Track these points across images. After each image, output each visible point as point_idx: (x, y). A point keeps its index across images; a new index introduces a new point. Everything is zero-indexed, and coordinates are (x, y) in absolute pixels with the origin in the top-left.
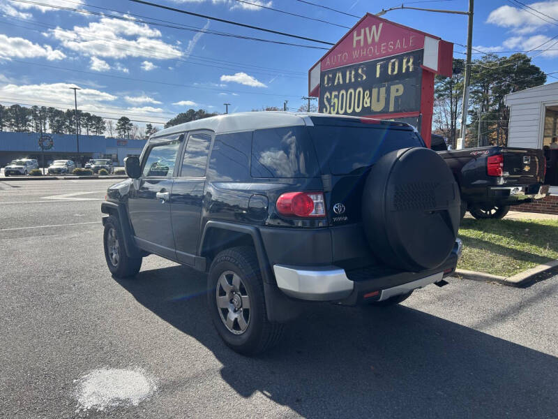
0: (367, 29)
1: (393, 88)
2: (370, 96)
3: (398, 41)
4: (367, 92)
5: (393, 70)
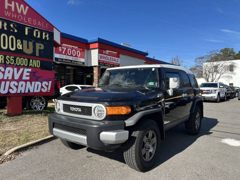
0: (17, 4)
1: (38, 45)
2: (22, 43)
3: (39, 22)
4: (19, 41)
5: (37, 35)
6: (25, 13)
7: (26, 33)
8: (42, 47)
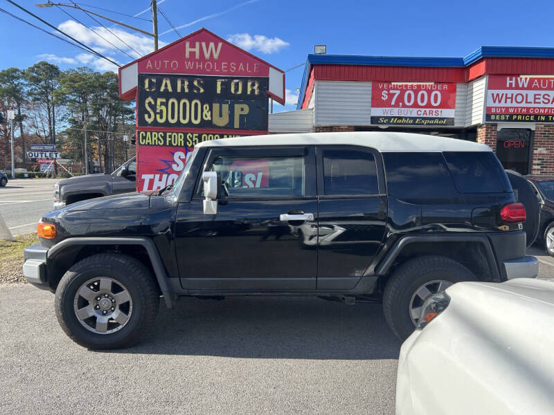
0: (204, 44)
1: (237, 107)
2: (211, 109)
3: (241, 64)
4: (206, 106)
5: (237, 89)
6: (216, 56)
7: (219, 91)
8: (247, 110)
